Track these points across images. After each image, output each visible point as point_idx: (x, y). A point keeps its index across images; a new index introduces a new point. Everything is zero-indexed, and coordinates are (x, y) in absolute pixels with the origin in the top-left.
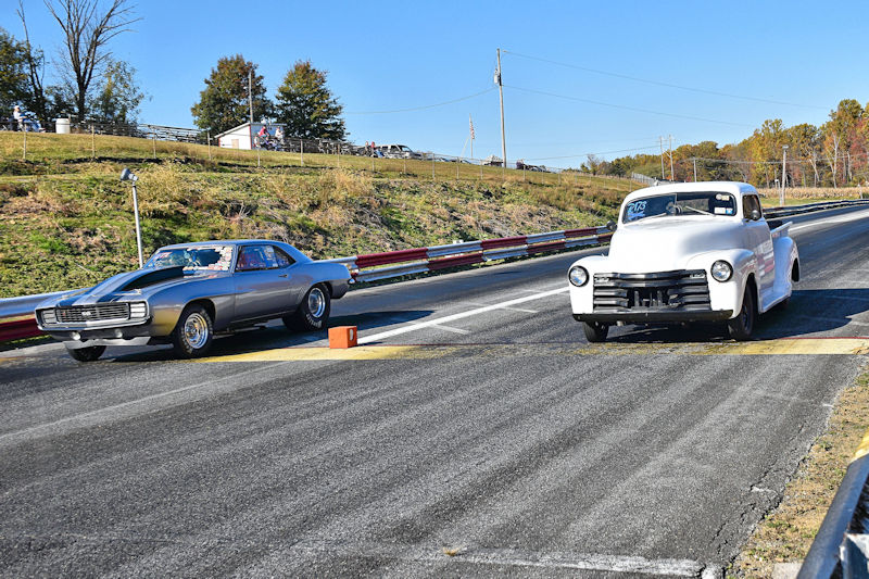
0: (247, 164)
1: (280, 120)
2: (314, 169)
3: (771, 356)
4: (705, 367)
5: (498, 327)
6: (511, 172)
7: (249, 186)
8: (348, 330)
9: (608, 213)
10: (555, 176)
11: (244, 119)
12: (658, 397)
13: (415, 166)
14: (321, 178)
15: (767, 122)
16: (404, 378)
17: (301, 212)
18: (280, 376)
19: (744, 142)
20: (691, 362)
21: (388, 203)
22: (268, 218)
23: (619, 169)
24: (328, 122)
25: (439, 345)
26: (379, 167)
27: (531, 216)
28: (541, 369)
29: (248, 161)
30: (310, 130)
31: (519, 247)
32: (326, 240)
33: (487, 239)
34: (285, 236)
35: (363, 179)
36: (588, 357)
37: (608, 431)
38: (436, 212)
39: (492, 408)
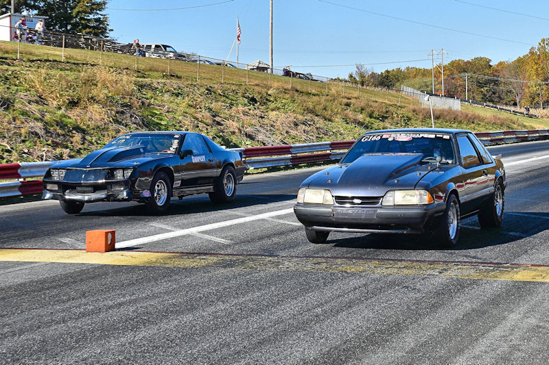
0: (6, 55)
1: (42, 12)
2: (76, 65)
3: (543, 283)
4: (475, 291)
5: (261, 238)
6: (276, 78)
7: (7, 79)
8: (107, 233)
9: (375, 126)
10: (321, 85)
11: (4, 10)
12: (426, 320)
13: (179, 68)
14: (82, 74)
15: (543, 41)
16: (164, 286)
17: (60, 108)
18: (35, 278)
19: (519, 60)
20: (460, 286)
21: (149, 105)
22: (24, 113)
23: (387, 81)
24: (91, 16)
25: (199, 254)
26: (142, 67)
27: (296, 125)
28: (305, 284)
29: (7, 52)
30: (72, 24)
31: (283, 156)
32: (84, 139)
33: (249, 147)
34: (41, 132)
35: (125, 78)
36: (353, 274)
37: (375, 353)
38: (199, 116)
39: (254, 323)
